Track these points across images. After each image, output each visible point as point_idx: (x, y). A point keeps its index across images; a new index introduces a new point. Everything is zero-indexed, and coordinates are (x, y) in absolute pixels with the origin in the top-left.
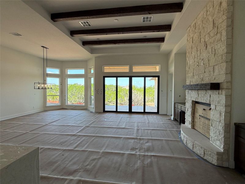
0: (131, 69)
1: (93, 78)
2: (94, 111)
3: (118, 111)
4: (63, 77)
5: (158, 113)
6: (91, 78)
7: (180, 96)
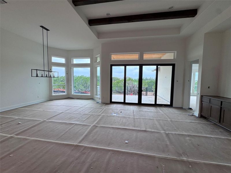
0: (141, 56)
1: (99, 67)
2: (100, 101)
3: (126, 102)
4: (69, 66)
5: (171, 105)
6: (97, 67)
7: (209, 88)
